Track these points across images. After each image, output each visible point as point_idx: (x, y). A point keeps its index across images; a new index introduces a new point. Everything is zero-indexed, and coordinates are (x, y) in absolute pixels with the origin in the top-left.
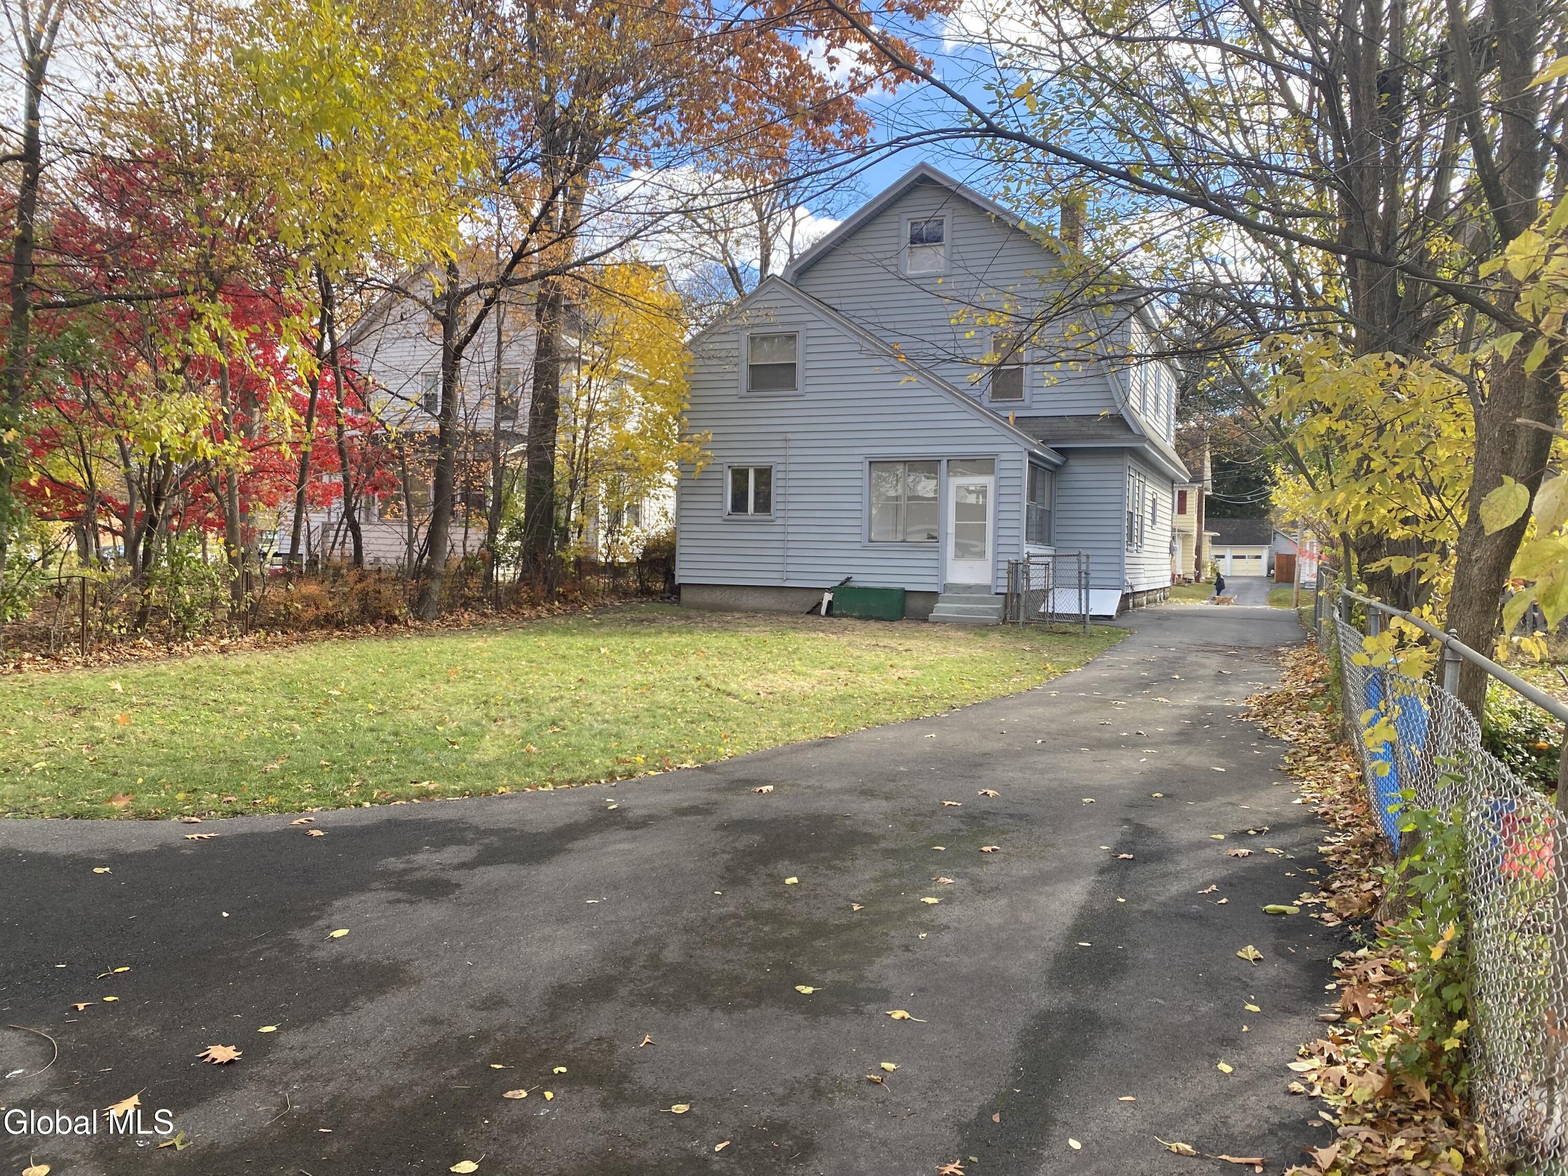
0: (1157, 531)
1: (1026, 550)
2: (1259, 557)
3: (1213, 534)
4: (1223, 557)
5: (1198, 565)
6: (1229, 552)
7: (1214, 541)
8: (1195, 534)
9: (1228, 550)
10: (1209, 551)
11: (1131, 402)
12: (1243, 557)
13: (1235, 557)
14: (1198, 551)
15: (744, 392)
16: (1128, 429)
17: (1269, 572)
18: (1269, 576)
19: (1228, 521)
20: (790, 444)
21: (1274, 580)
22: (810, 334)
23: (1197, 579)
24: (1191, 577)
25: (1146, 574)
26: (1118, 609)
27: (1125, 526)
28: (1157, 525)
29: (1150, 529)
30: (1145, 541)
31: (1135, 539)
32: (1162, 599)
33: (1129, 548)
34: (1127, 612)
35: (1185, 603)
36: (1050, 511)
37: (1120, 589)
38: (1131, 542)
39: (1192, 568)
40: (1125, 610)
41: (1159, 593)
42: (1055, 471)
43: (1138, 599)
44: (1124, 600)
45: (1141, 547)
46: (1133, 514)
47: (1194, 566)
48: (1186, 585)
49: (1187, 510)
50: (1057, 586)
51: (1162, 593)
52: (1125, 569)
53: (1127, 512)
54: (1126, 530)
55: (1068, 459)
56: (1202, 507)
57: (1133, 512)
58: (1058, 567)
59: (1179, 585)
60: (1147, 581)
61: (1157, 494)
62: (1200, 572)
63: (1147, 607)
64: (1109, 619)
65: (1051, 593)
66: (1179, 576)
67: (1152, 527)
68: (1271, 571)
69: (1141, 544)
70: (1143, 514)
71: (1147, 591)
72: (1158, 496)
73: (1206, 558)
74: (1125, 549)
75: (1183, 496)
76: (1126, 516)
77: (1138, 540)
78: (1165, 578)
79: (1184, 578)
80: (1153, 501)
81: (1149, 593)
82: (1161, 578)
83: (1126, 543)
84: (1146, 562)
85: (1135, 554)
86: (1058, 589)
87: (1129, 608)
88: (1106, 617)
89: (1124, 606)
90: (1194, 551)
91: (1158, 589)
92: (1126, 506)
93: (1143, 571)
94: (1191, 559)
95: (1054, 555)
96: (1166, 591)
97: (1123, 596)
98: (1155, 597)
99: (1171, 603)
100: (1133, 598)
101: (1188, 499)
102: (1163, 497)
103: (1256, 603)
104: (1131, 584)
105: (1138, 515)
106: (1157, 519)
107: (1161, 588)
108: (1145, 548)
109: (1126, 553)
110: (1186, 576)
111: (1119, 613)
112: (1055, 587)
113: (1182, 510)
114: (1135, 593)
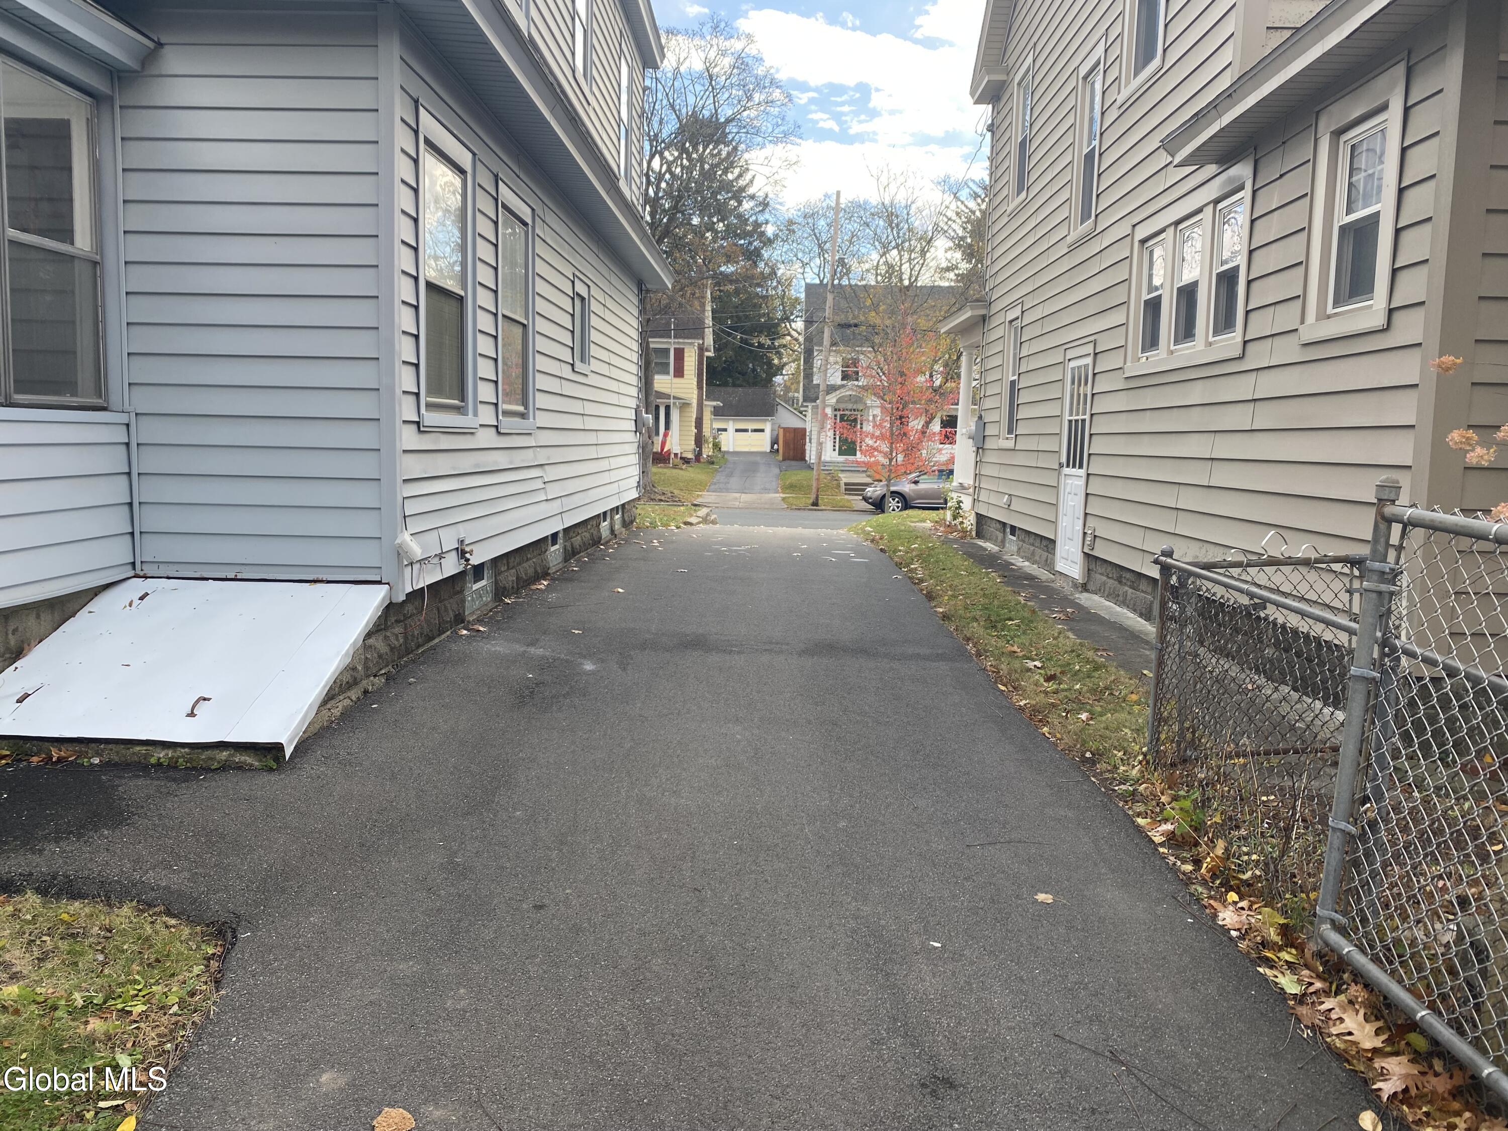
0: (593, 380)
2: (762, 431)
3: (715, 403)
4: (725, 430)
5: (699, 440)
6: (731, 425)
7: (718, 412)
8: (695, 403)
9: (731, 423)
10: (710, 424)
12: (746, 431)
13: (737, 431)
14: (699, 423)
17: (772, 447)
18: (775, 452)
19: (730, 389)
21: (780, 457)
23: (698, 456)
24: (690, 456)
25: (554, 491)
26: (347, 678)
27: (398, 334)
28: (595, 365)
29: (566, 372)
30: (542, 401)
31: (486, 392)
32: (617, 527)
33: (431, 418)
34: (413, 661)
35: (667, 525)
36: (95, 264)
37: (379, 582)
38: (456, 402)
39: (692, 444)
40: (400, 658)
41: (608, 520)
42: (109, 92)
43: (525, 565)
44: (397, 621)
45: (523, 416)
46: (461, 300)
47: (693, 442)
48: (684, 467)
49: (685, 372)
50: (149, 570)
51: (617, 517)
52: (400, 500)
53: (416, 279)
54: (406, 350)
55: (160, 45)
56: (703, 370)
57: (462, 293)
58: (147, 491)
59: (675, 466)
60: (555, 507)
61: (589, 287)
62: (701, 450)
63: (553, 579)
64: (251, 769)
65: (89, 607)
66: (676, 455)
67: (572, 365)
68: (776, 447)
69: (521, 409)
70: (527, 318)
71: (555, 536)
72: (592, 293)
73: (707, 431)
74: (398, 423)
75: (680, 354)
76: (405, 290)
77: (506, 394)
78: (624, 485)
79: (681, 458)
80: (573, 299)
81: (571, 534)
82: (614, 488)
83: (412, 399)
84: (549, 458)
85: (486, 438)
86: (138, 586)
87: (460, 619)
88: (212, 759)
89: (392, 649)
90: (694, 424)
91: (605, 513)
92: (407, 253)
93: (539, 484)
94: (690, 433)
95: (127, 445)
96: (629, 511)
97: (390, 609)
98: (595, 533)
99: (637, 536)
100: (497, 574)
101: (686, 359)
102: (610, 304)
103: (766, 490)
104: (470, 533)
105: (496, 315)
106: (594, 351)
107: (612, 510)
108: (542, 419)
109: (409, 438)
110: (684, 456)
111: (349, 694)
112: (136, 576)
113: (679, 372)
114: (495, 561)
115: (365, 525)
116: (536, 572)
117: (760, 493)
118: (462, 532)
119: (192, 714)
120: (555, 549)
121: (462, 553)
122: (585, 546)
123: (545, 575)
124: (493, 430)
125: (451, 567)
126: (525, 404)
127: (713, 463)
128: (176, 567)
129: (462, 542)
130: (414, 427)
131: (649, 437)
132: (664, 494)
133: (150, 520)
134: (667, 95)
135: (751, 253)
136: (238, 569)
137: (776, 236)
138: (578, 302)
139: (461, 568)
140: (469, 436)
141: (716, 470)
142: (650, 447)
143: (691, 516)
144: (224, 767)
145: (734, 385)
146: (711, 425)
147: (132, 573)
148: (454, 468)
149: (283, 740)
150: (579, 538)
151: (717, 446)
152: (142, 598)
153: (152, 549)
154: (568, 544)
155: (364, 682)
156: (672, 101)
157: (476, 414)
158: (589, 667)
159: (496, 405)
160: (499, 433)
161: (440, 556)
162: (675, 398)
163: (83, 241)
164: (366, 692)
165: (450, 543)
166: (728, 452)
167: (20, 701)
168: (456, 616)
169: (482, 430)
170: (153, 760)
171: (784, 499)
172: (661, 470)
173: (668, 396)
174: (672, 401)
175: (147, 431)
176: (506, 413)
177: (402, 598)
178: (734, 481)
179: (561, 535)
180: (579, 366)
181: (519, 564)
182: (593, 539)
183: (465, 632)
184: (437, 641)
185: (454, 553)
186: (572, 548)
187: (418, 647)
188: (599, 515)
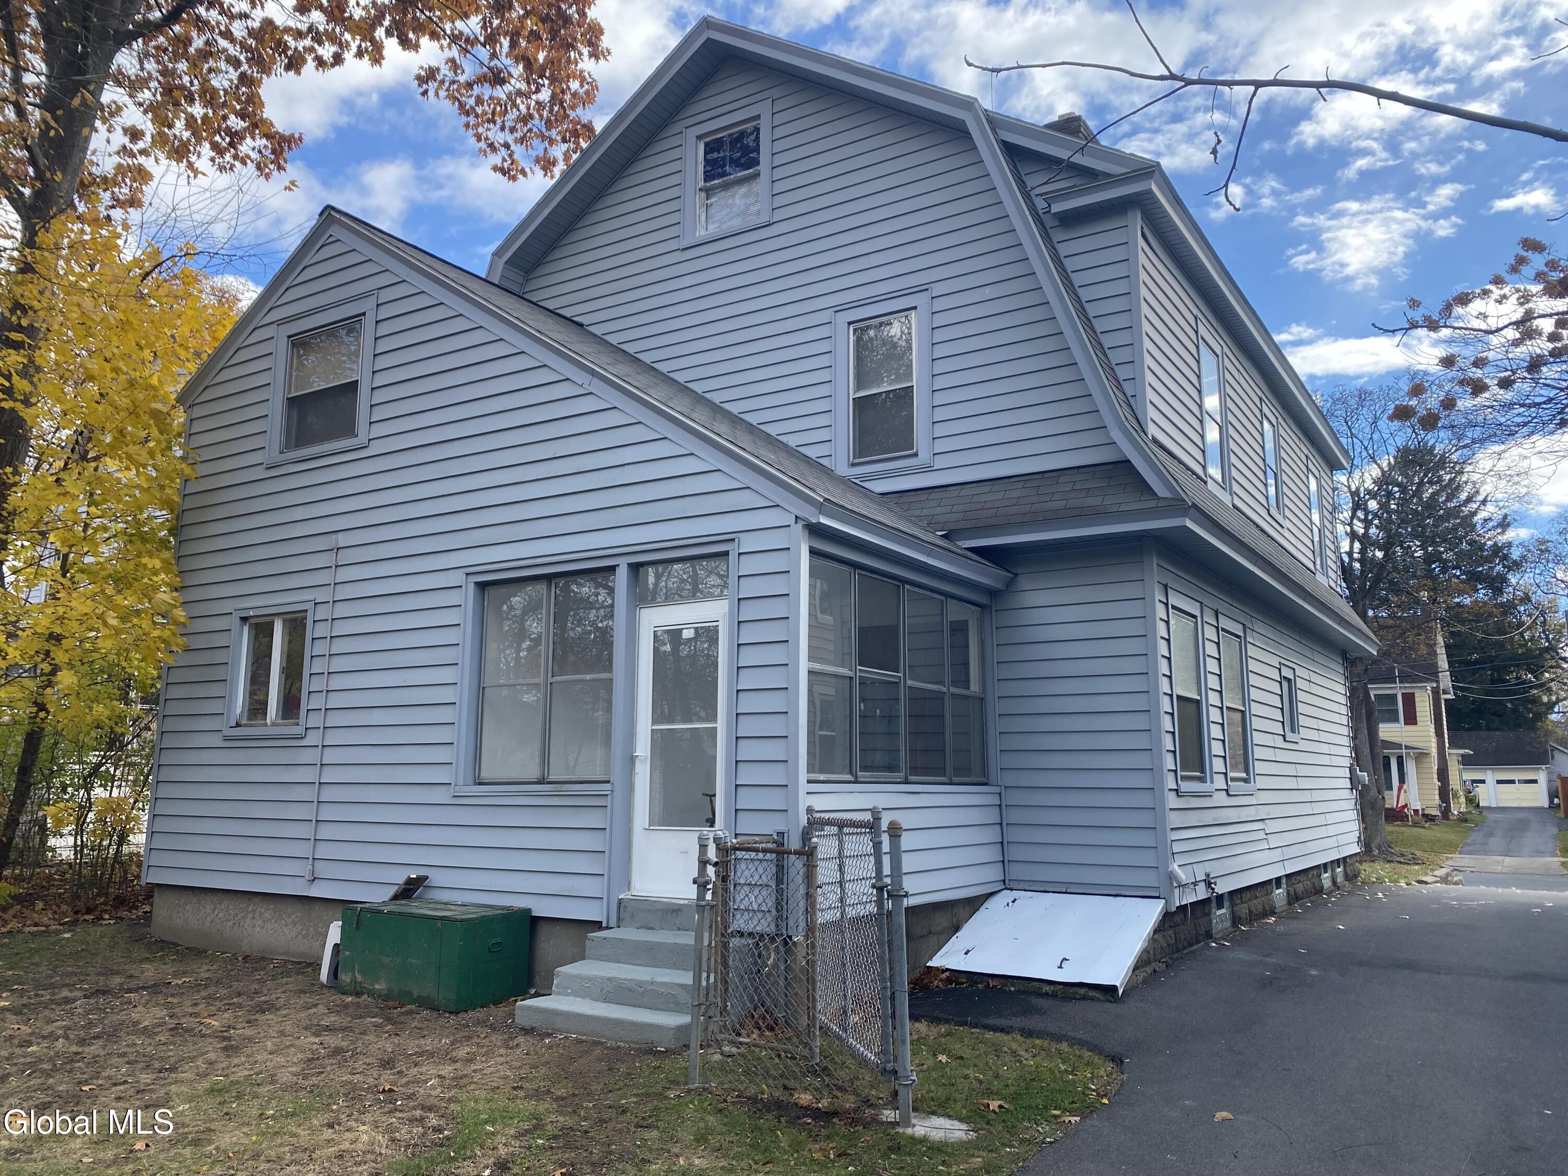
1: (805, 801)
2: (1535, 781)
3: (1462, 751)
4: (1483, 782)
5: (1445, 793)
6: (1490, 776)
7: (1466, 761)
8: (1434, 751)
9: (1489, 773)
10: (1458, 776)
11: (1152, 430)
12: (1513, 782)
13: (1499, 782)
14: (1443, 774)
15: (273, 453)
16: (1143, 487)
17: (1551, 801)
18: (1552, 806)
19: (1483, 734)
20: (346, 557)
21: (1561, 814)
22: (384, 313)
23: (1446, 813)
24: (1436, 812)
25: (1275, 841)
26: (1145, 957)
27: (1163, 732)
28: (1304, 733)
29: (1279, 742)
30: (1259, 767)
31: (1218, 765)
32: (1339, 880)
33: (1185, 786)
34: (1182, 958)
35: (1396, 881)
36: (982, 699)
37: (1158, 898)
38: (1198, 774)
39: (1436, 799)
40: (1173, 953)
41: (1329, 871)
42: (989, 603)
43: (1255, 901)
44: (1170, 927)
45: (1246, 781)
46: (1198, 703)
47: (1437, 797)
48: (1427, 825)
49: (1418, 719)
50: (1013, 885)
51: (1339, 870)
52: (1169, 842)
53: (1171, 696)
54: (1168, 742)
55: (1016, 575)
56: (1441, 715)
57: (1199, 698)
58: (1014, 835)
59: (1416, 825)
60: (1276, 855)
61: (1294, 669)
62: (1448, 807)
63: (1280, 917)
64: (1099, 1000)
65: (985, 906)
66: (1416, 811)
67: (1284, 736)
68: (1556, 801)
69: (1244, 775)
70: (1244, 706)
71: (1278, 880)
72: (1297, 673)
73: (1455, 782)
74: (1166, 790)
75: (1409, 700)
76: (1166, 705)
77: (1231, 766)
78: (1343, 839)
79: (1423, 815)
80: (1280, 683)
81: (1293, 880)
82: (1331, 842)
83: (1172, 774)
84: (1268, 814)
85: (1220, 799)
86: (1007, 895)
87: (1209, 935)
88: (1077, 993)
89: (1169, 945)
90: (1435, 776)
91: (1325, 865)
92: (1166, 680)
93: (1261, 835)
94: (1433, 787)
95: (1000, 806)
96: (1351, 865)
97: (1167, 916)
98: (1316, 882)
99: (1361, 888)
100: (1233, 905)
101: (1417, 704)
102: (1315, 678)
103: (1541, 853)
104: (1215, 870)
105: (1221, 708)
106: (1303, 721)
107: (1332, 862)
108: (1261, 782)
109: (1172, 801)
110: (1426, 812)
111: (1145, 969)
112: (1006, 889)
113: (1411, 719)
114: (1232, 893)
115: (1147, 858)
116: (1264, 908)
117: (1530, 856)
118: (1208, 868)
119: (1060, 967)
120: (1279, 893)
121: (1208, 883)
122: (1307, 894)
123: (1273, 913)
124: (1224, 792)
125: (1202, 893)
126: (1247, 771)
127: (1466, 821)
128: (1031, 884)
129: (1208, 875)
130: (1174, 793)
131: (1379, 792)
132: (1403, 855)
133: (1015, 853)
134: (1366, 448)
135: (1494, 578)
136: (1067, 886)
137: (1523, 557)
138: (1285, 684)
139: (1209, 895)
140: (1208, 798)
141: (1470, 829)
142: (1380, 802)
143: (1427, 874)
144: (1084, 998)
145: (1489, 729)
146: (1461, 777)
147: (1003, 887)
148: (1200, 821)
149: (1118, 984)
150: (1301, 885)
151: (1472, 801)
152: (1013, 902)
153: (1016, 872)
154: (1291, 889)
155: (1154, 964)
156: (1371, 452)
157: (1212, 782)
158: (1314, 972)
159: (1225, 774)
160: (1229, 795)
161: (1195, 884)
162: (1406, 747)
163: (975, 687)
164: (1155, 971)
165: (1201, 876)
166: (1489, 808)
167: (966, 953)
168: (1207, 932)
169: (1217, 793)
170: (1044, 991)
171: (1563, 864)
172: (1397, 829)
173: (1399, 746)
174: (1404, 751)
175: (1013, 798)
176: (1233, 779)
177: (1174, 909)
178: (1495, 842)
179: (1284, 881)
180: (1290, 736)
181: (1250, 900)
182: (1315, 888)
183: (1214, 944)
184: (1195, 947)
185: (1203, 884)
186: (1295, 893)
187: (1184, 948)
188: (1319, 866)
